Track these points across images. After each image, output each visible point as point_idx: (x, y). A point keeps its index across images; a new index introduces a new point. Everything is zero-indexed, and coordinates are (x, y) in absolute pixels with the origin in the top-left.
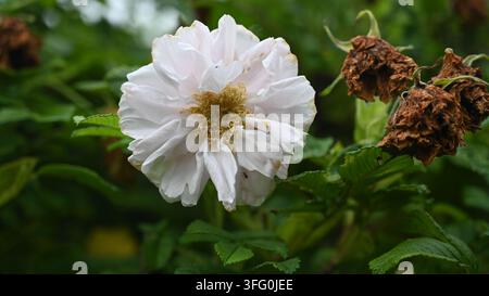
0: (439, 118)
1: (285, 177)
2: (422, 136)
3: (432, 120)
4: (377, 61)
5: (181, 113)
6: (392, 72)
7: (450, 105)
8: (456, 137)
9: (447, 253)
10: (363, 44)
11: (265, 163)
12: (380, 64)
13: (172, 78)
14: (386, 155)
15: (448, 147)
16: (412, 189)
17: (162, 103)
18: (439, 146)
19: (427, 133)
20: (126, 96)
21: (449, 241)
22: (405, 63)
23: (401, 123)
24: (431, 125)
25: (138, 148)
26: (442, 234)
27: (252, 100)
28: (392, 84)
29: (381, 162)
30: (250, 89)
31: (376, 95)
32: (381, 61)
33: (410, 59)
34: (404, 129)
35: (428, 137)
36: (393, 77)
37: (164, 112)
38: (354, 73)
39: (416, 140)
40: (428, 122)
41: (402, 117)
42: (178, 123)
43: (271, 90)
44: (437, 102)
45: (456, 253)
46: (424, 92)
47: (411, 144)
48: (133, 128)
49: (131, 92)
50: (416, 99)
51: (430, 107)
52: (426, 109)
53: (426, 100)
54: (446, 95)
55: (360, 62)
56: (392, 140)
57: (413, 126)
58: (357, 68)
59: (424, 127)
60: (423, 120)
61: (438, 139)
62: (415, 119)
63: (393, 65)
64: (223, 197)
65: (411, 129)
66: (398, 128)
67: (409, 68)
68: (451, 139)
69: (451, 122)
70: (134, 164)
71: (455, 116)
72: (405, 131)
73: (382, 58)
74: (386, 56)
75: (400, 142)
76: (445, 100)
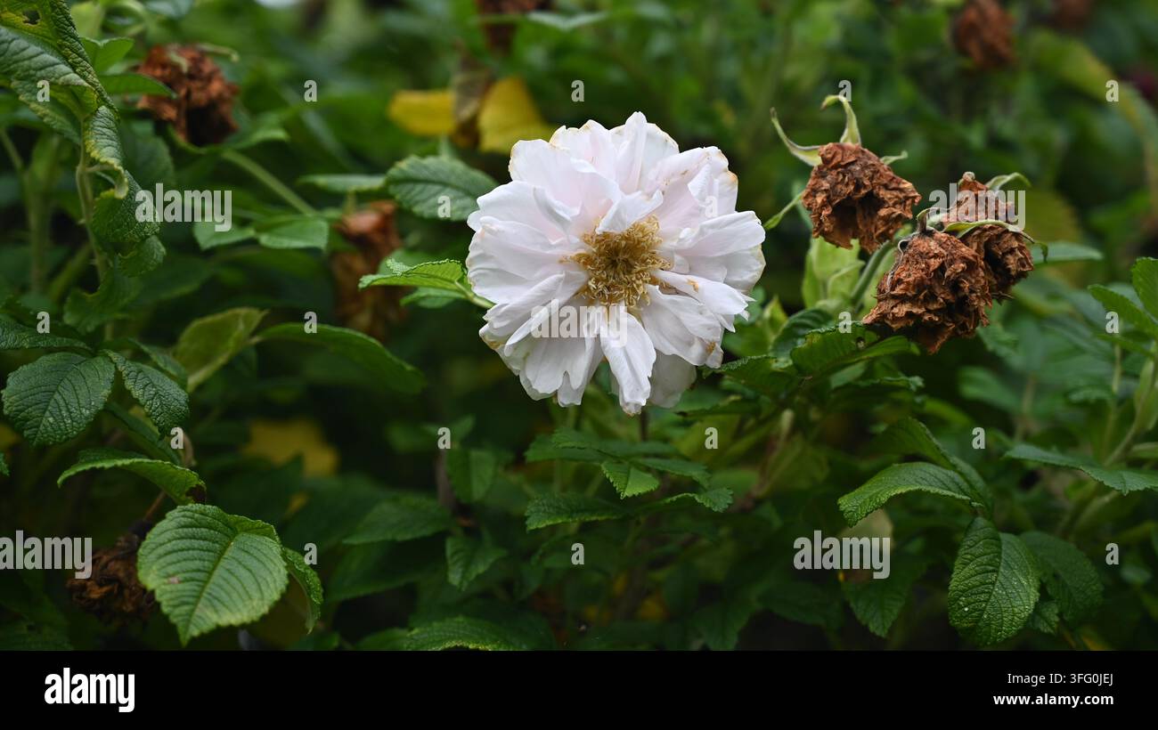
0: (955, 286)
1: (718, 366)
2: (929, 311)
3: (943, 287)
4: (858, 186)
5: (561, 262)
6: (881, 203)
7: (971, 266)
8: (977, 311)
9: (951, 485)
10: (839, 158)
11: (690, 344)
12: (863, 192)
13: (561, 213)
14: (872, 336)
15: (963, 327)
16: (901, 384)
17: (537, 249)
18: (952, 326)
19: (935, 306)
20: (482, 236)
21: (954, 467)
22: (902, 190)
23: (898, 291)
24: (943, 296)
25: (500, 317)
26: (944, 456)
27: (669, 244)
28: (880, 223)
29: (861, 345)
30: (665, 225)
31: (854, 237)
32: (865, 187)
33: (908, 185)
34: (902, 299)
35: (936, 312)
36: (883, 212)
37: (537, 262)
38: (824, 205)
39: (920, 316)
40: (938, 291)
41: (899, 281)
42: (560, 280)
43: (702, 232)
44: (952, 262)
45: (965, 485)
46: (933, 243)
47: (911, 323)
48: (487, 286)
49: (490, 231)
50: (921, 254)
51: (942, 268)
52: (934, 271)
53: (936, 256)
54: (964, 250)
55: (833, 187)
56: (883, 316)
57: (915, 296)
58: (828, 197)
59: (932, 297)
60: (930, 287)
61: (951, 316)
62: (919, 285)
63: (883, 193)
64: (632, 396)
65: (913, 300)
66: (894, 297)
67: (907, 198)
68: (968, 315)
69: (972, 291)
70: (487, 340)
71: (978, 282)
72: (903, 302)
73: (867, 182)
74: (871, 179)
75: (895, 319)
76: (964, 259)
